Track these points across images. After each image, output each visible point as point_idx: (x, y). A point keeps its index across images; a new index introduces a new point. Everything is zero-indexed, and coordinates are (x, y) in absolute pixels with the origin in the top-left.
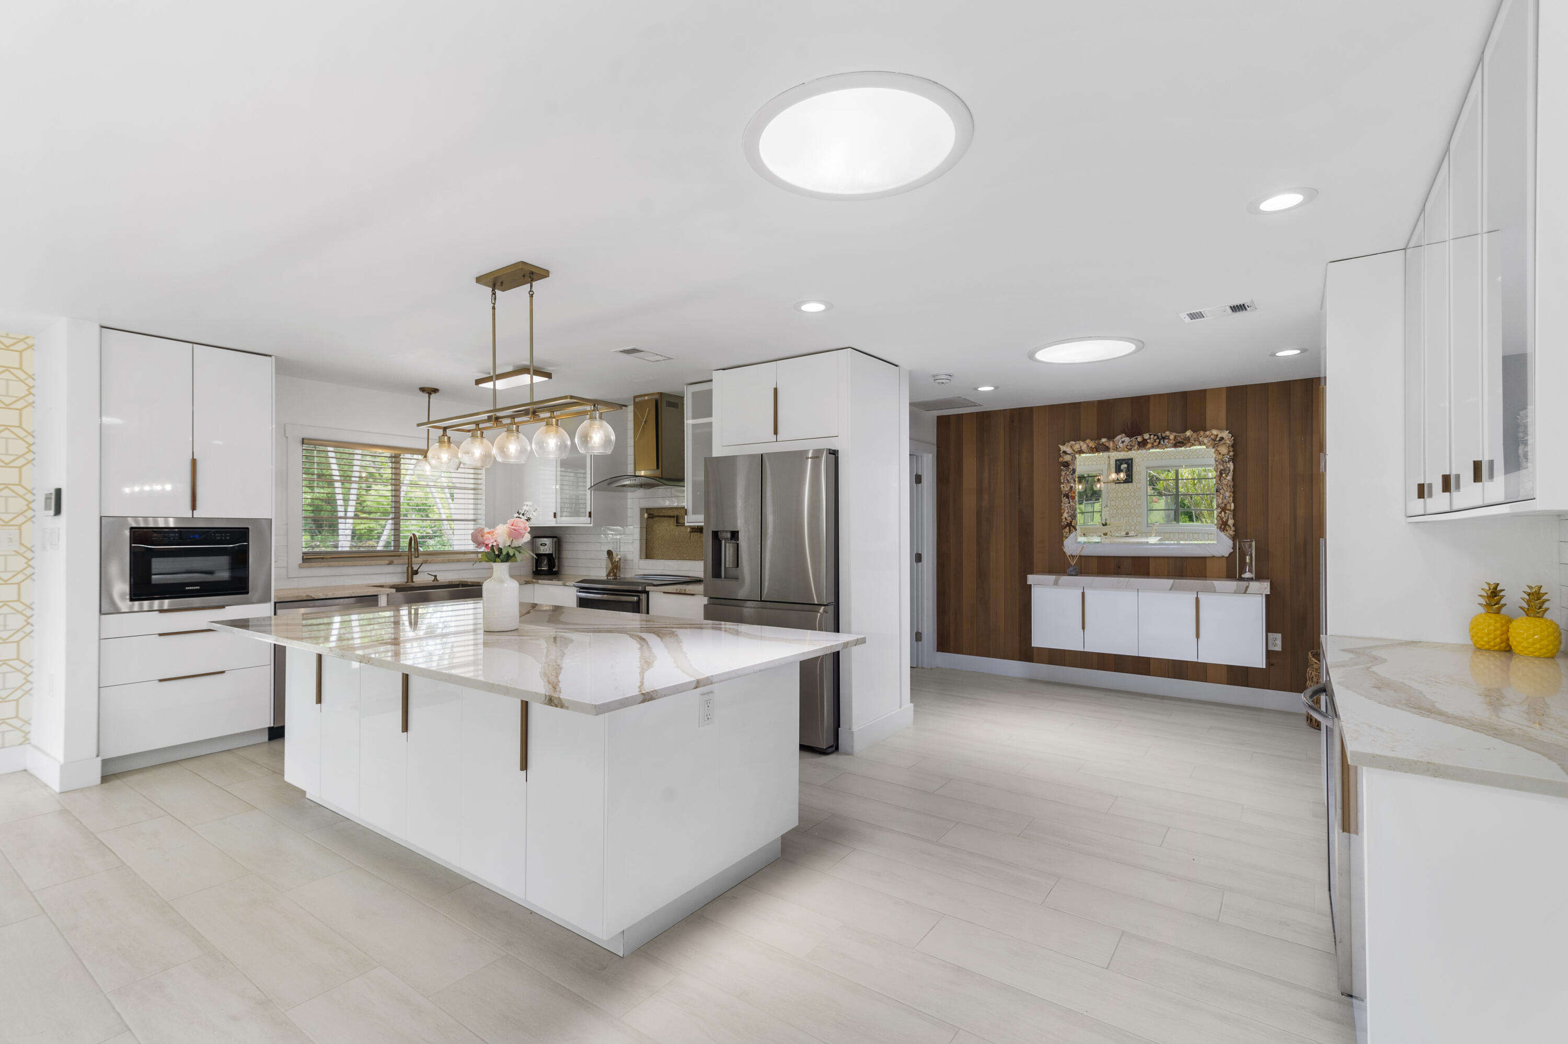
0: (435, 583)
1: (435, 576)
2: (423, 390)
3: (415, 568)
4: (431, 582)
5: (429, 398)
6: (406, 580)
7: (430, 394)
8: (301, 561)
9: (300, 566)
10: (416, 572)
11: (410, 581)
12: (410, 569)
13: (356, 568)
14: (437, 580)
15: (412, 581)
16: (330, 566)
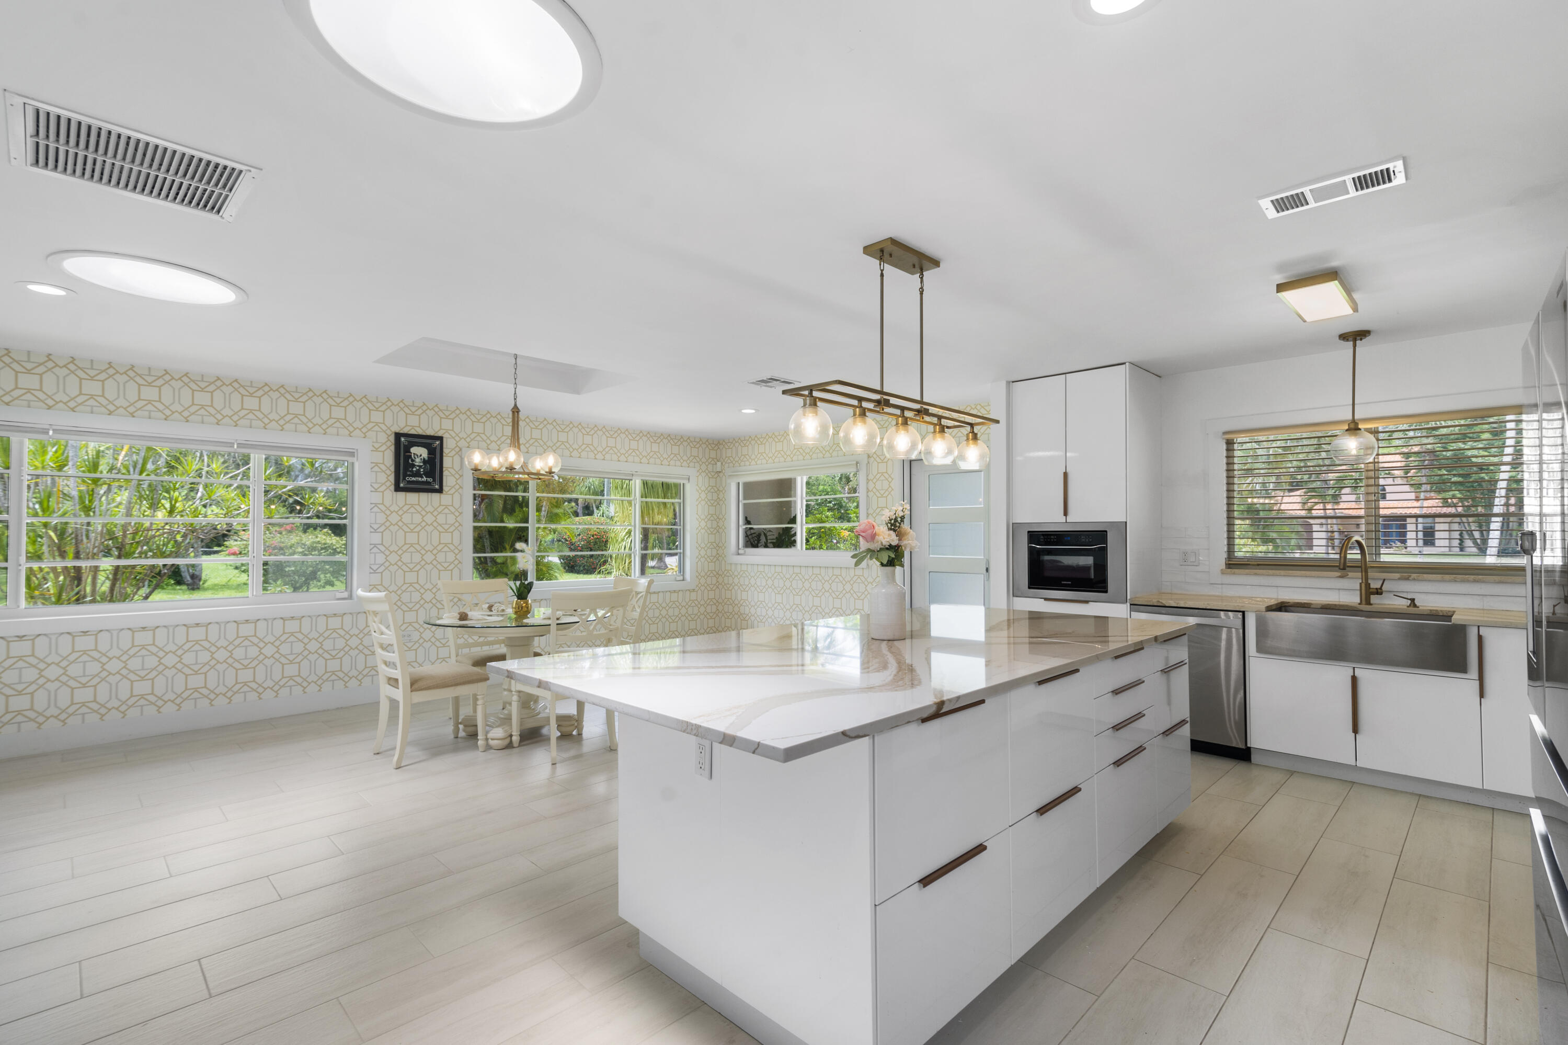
0: (1412, 610)
1: (1413, 600)
2: (1344, 337)
3: (1375, 585)
4: (1406, 607)
5: (1355, 346)
6: (1359, 601)
7: (1355, 341)
8: (1224, 567)
9: (1223, 572)
10: (1379, 592)
11: (1364, 602)
12: (1363, 585)
13: (1290, 578)
14: (1415, 606)
15: (1368, 603)
16: (1256, 574)
